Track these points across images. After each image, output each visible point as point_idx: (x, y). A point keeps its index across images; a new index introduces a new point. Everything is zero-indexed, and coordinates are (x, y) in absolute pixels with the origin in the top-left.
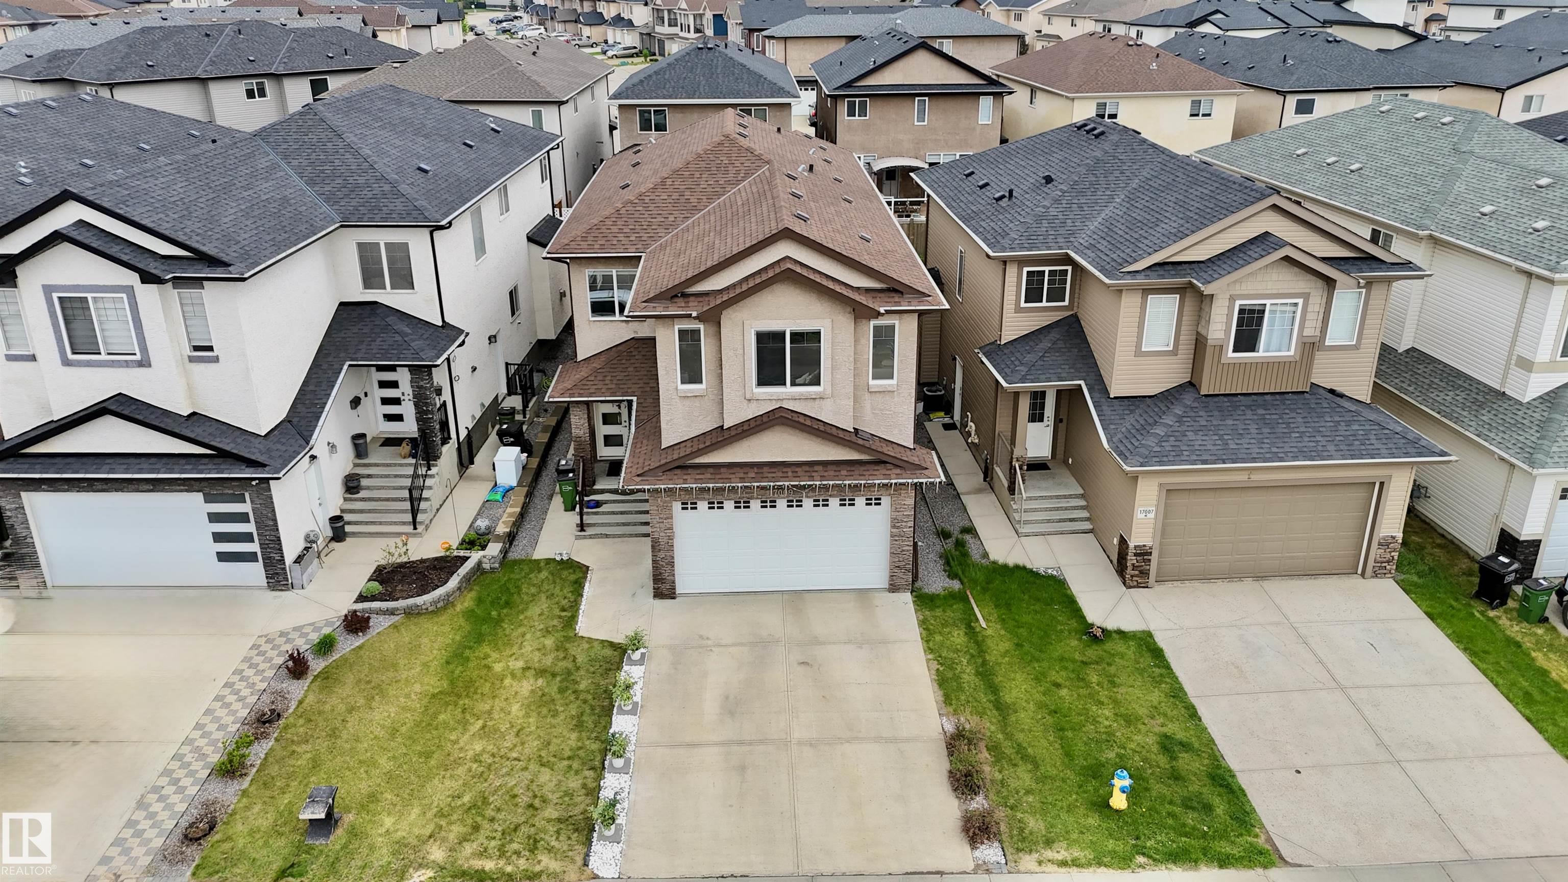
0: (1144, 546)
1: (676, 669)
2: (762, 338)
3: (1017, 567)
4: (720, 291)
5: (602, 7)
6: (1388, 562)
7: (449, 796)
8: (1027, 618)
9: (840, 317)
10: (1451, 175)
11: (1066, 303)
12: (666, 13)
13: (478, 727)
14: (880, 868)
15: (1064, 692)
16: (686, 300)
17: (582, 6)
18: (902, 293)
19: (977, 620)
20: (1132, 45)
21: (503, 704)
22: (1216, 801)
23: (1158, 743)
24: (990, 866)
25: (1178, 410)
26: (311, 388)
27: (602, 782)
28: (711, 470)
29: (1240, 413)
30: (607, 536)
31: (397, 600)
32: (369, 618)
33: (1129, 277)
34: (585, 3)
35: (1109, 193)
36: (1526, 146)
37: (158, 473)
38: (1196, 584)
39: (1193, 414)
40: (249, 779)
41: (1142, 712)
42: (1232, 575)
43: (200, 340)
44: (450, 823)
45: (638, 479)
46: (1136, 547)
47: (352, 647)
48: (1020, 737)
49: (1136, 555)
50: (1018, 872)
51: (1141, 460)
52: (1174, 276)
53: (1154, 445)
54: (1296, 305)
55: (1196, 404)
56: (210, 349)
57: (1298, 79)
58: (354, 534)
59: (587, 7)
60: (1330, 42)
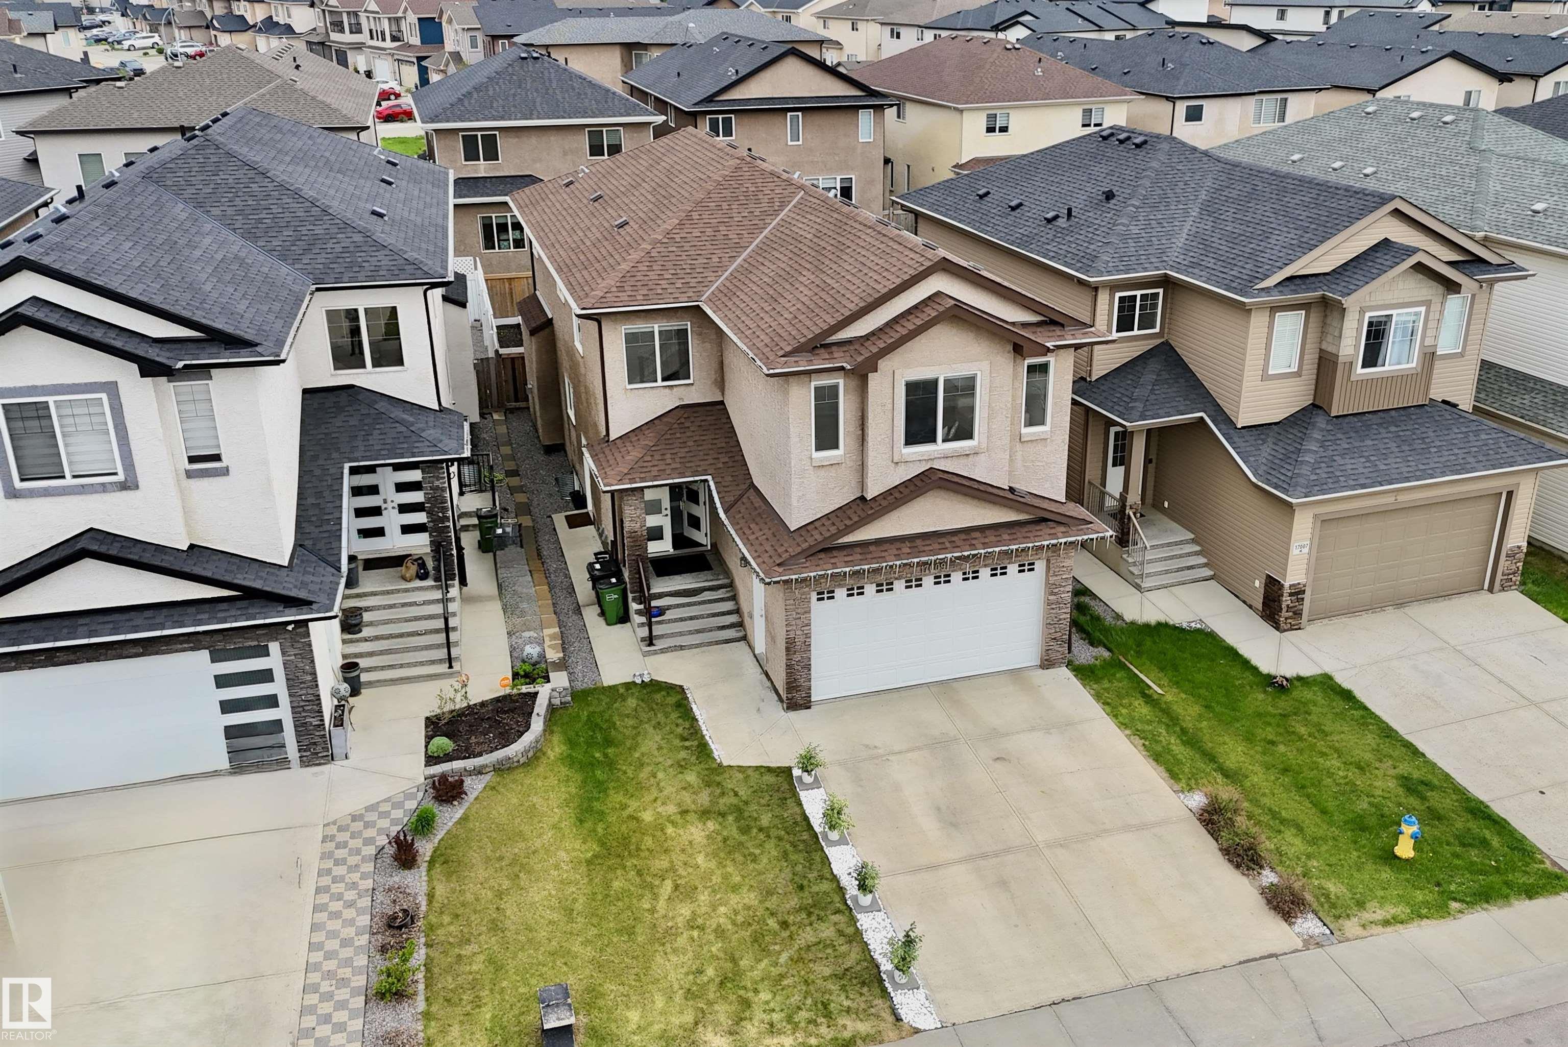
0: (1299, 584)
1: (861, 786)
2: (912, 387)
3: (1159, 624)
4: (867, 337)
5: (242, 9)
6: (1514, 573)
7: (687, 974)
8: (1199, 677)
9: (999, 358)
10: (1478, 174)
11: (1157, 330)
12: (345, 16)
13: (669, 889)
14: (1210, 962)
15: (1282, 748)
16: (829, 350)
17: (211, 7)
18: (1062, 325)
19: (1150, 687)
20: (1010, 49)
21: (683, 857)
22: (1487, 834)
23: (1401, 786)
24: (1318, 940)
25: (1317, 435)
26: (311, 500)
27: (858, 924)
28: (858, 550)
29: (1376, 432)
30: (681, 648)
31: (480, 754)
32: (462, 782)
33: (1263, 294)
34: (215, 3)
35: (1182, 207)
36: (1532, 143)
37: (163, 628)
38: (1343, 620)
39: (1333, 438)
40: (421, 998)
41: (1368, 756)
42: (1374, 606)
43: (198, 448)
44: (710, 1003)
45: (781, 570)
46: (1291, 586)
47: (454, 820)
48: (1266, 801)
49: (1291, 595)
50: (1348, 940)
51: (1304, 490)
52: (1307, 290)
53: (1309, 473)
54: (1417, 314)
55: (1330, 427)
56: (217, 458)
57: (1185, 84)
58: (370, 684)
59: (219, 9)
60: (1204, 44)
